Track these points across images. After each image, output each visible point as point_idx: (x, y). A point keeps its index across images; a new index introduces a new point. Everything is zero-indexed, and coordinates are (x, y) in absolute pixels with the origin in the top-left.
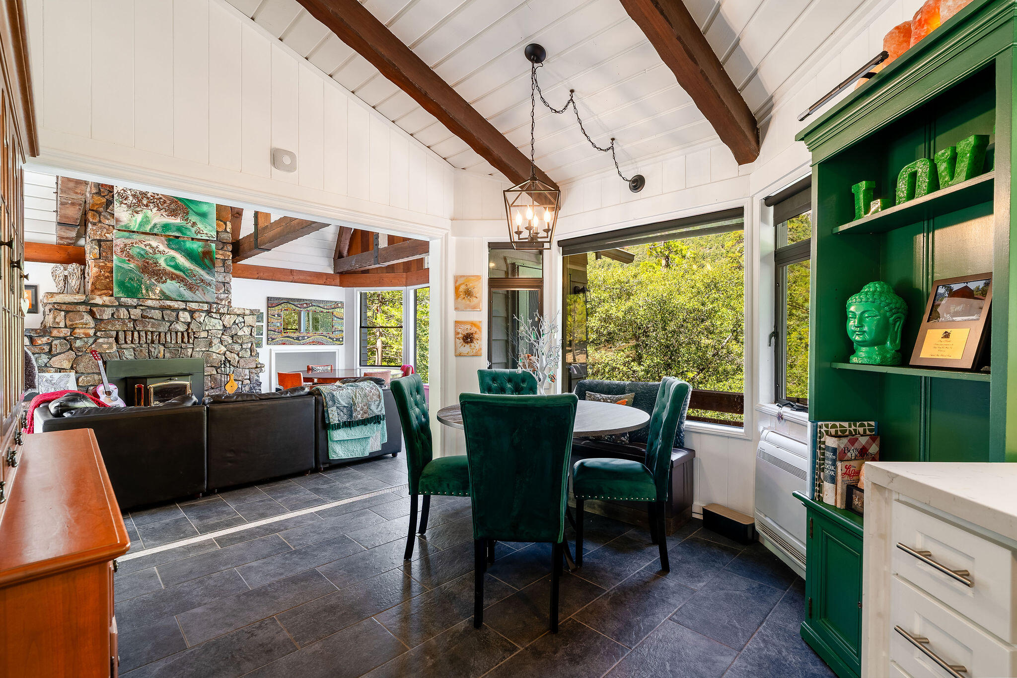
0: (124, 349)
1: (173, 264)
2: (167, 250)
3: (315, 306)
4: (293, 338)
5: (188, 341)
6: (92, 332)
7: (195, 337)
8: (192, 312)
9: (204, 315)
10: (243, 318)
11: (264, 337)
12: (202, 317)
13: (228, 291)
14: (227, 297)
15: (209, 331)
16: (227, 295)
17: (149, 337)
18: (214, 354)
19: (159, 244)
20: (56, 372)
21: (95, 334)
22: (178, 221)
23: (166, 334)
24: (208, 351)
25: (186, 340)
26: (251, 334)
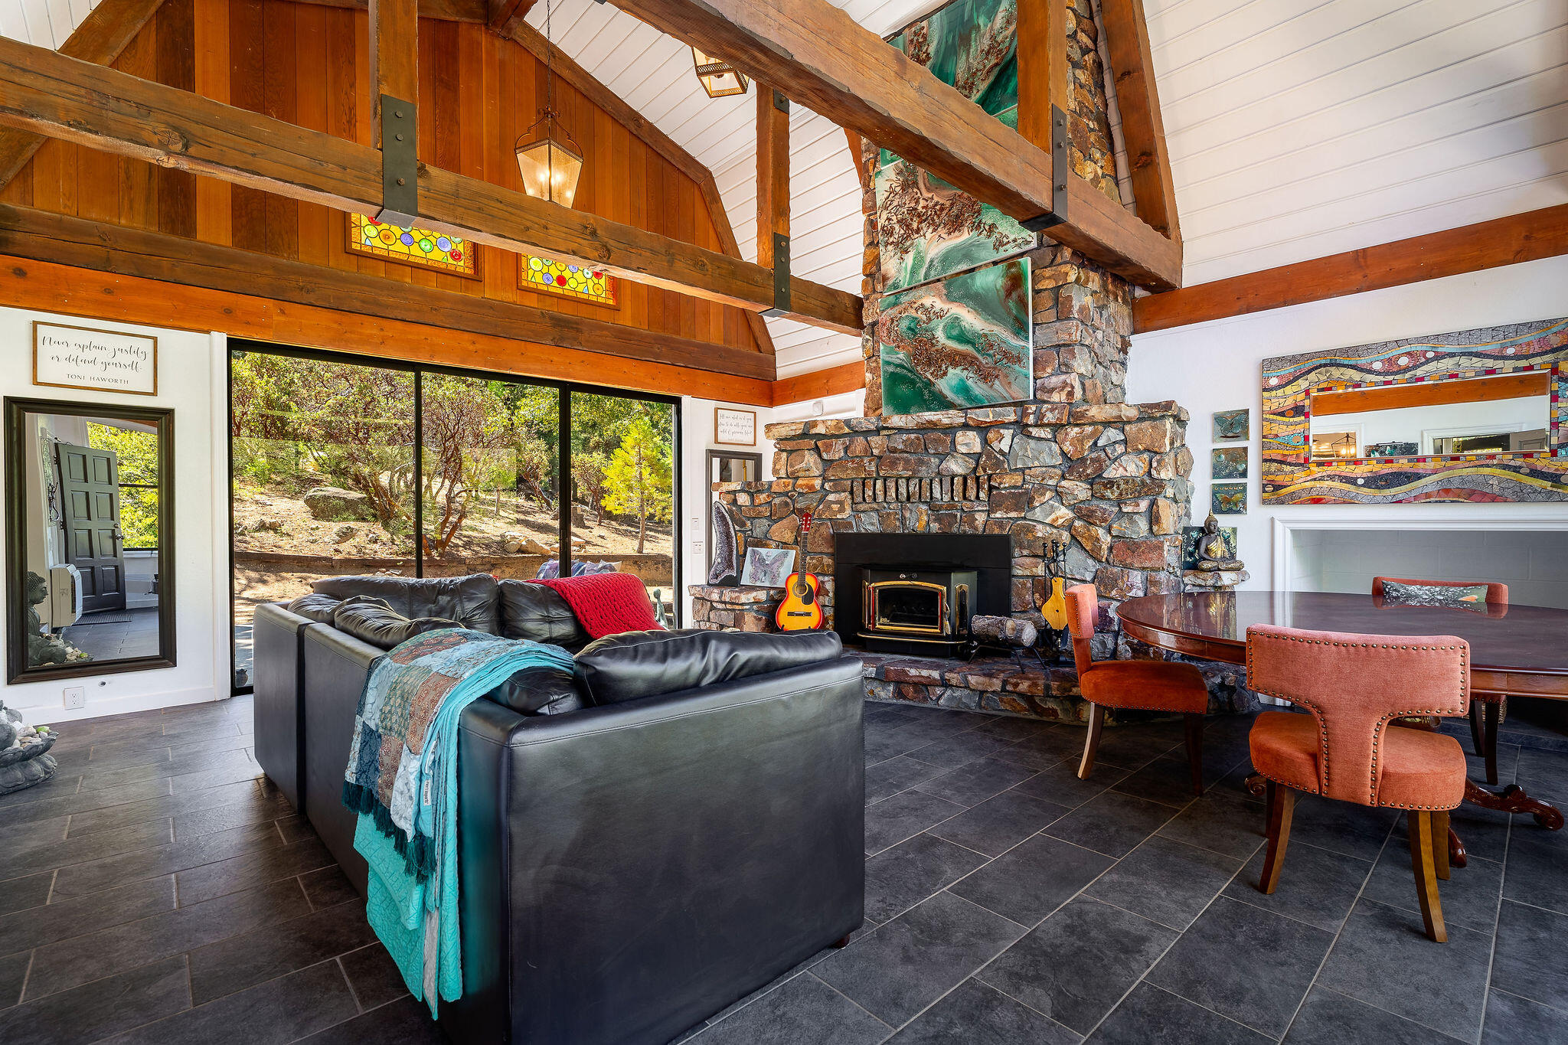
0: (863, 512)
1: (955, 333)
2: (946, 307)
3: (1452, 355)
4: (1352, 481)
5: (978, 497)
6: (818, 483)
7: (991, 488)
8: (983, 429)
9: (1008, 433)
10: (1123, 431)
11: (1253, 483)
12: (1005, 441)
13: (1066, 365)
14: (1065, 382)
15: (1027, 471)
16: (1063, 377)
17: (903, 490)
18: (1039, 527)
19: (935, 299)
20: (777, 547)
21: (823, 485)
22: (965, 236)
23: (931, 481)
24: (1024, 518)
25: (972, 494)
26: (1149, 473)
